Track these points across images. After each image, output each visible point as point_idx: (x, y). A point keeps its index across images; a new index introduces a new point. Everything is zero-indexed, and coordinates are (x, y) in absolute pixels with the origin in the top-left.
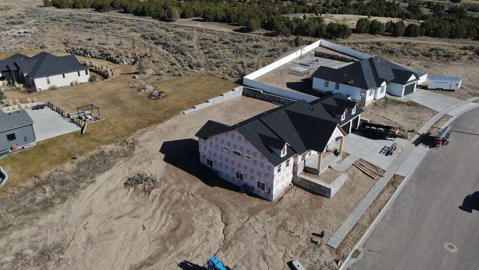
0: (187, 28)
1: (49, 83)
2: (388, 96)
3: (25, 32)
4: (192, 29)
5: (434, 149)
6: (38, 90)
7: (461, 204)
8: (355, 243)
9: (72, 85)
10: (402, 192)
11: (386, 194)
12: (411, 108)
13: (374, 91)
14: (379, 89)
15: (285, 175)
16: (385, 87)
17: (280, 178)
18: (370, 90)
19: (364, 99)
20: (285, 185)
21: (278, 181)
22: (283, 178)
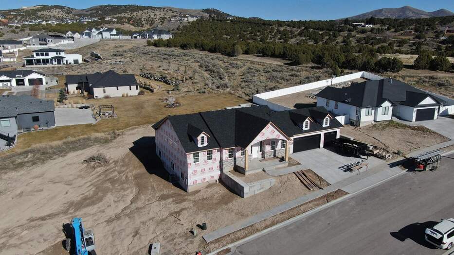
0: (242, 61)
1: (104, 92)
2: (395, 119)
3: (120, 62)
4: (246, 61)
5: (412, 174)
6: (95, 97)
7: (397, 230)
8: (233, 241)
9: (123, 96)
10: (333, 207)
11: (311, 205)
12: (415, 132)
13: (373, 111)
14: (380, 110)
15: (207, 168)
16: (391, 109)
17: (199, 169)
18: (368, 109)
19: (359, 118)
20: (208, 179)
21: (195, 172)
22: (203, 171)
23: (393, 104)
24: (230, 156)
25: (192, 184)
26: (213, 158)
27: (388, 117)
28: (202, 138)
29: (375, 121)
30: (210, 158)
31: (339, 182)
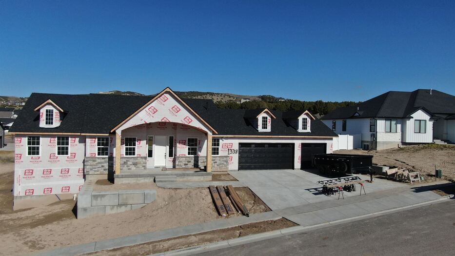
13: (399, 126)
14: (410, 124)
15: (56, 168)
16: (430, 125)
17: (38, 169)
18: (388, 122)
19: (374, 136)
20: (57, 191)
21: (29, 173)
22: (47, 173)
23: (433, 116)
24: (101, 152)
25: (22, 194)
26: (69, 151)
27: (427, 137)
28: (49, 114)
29: (404, 143)
30: (63, 151)
31: (293, 208)
